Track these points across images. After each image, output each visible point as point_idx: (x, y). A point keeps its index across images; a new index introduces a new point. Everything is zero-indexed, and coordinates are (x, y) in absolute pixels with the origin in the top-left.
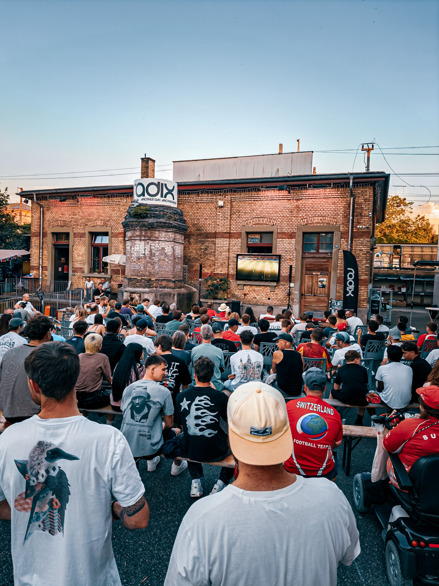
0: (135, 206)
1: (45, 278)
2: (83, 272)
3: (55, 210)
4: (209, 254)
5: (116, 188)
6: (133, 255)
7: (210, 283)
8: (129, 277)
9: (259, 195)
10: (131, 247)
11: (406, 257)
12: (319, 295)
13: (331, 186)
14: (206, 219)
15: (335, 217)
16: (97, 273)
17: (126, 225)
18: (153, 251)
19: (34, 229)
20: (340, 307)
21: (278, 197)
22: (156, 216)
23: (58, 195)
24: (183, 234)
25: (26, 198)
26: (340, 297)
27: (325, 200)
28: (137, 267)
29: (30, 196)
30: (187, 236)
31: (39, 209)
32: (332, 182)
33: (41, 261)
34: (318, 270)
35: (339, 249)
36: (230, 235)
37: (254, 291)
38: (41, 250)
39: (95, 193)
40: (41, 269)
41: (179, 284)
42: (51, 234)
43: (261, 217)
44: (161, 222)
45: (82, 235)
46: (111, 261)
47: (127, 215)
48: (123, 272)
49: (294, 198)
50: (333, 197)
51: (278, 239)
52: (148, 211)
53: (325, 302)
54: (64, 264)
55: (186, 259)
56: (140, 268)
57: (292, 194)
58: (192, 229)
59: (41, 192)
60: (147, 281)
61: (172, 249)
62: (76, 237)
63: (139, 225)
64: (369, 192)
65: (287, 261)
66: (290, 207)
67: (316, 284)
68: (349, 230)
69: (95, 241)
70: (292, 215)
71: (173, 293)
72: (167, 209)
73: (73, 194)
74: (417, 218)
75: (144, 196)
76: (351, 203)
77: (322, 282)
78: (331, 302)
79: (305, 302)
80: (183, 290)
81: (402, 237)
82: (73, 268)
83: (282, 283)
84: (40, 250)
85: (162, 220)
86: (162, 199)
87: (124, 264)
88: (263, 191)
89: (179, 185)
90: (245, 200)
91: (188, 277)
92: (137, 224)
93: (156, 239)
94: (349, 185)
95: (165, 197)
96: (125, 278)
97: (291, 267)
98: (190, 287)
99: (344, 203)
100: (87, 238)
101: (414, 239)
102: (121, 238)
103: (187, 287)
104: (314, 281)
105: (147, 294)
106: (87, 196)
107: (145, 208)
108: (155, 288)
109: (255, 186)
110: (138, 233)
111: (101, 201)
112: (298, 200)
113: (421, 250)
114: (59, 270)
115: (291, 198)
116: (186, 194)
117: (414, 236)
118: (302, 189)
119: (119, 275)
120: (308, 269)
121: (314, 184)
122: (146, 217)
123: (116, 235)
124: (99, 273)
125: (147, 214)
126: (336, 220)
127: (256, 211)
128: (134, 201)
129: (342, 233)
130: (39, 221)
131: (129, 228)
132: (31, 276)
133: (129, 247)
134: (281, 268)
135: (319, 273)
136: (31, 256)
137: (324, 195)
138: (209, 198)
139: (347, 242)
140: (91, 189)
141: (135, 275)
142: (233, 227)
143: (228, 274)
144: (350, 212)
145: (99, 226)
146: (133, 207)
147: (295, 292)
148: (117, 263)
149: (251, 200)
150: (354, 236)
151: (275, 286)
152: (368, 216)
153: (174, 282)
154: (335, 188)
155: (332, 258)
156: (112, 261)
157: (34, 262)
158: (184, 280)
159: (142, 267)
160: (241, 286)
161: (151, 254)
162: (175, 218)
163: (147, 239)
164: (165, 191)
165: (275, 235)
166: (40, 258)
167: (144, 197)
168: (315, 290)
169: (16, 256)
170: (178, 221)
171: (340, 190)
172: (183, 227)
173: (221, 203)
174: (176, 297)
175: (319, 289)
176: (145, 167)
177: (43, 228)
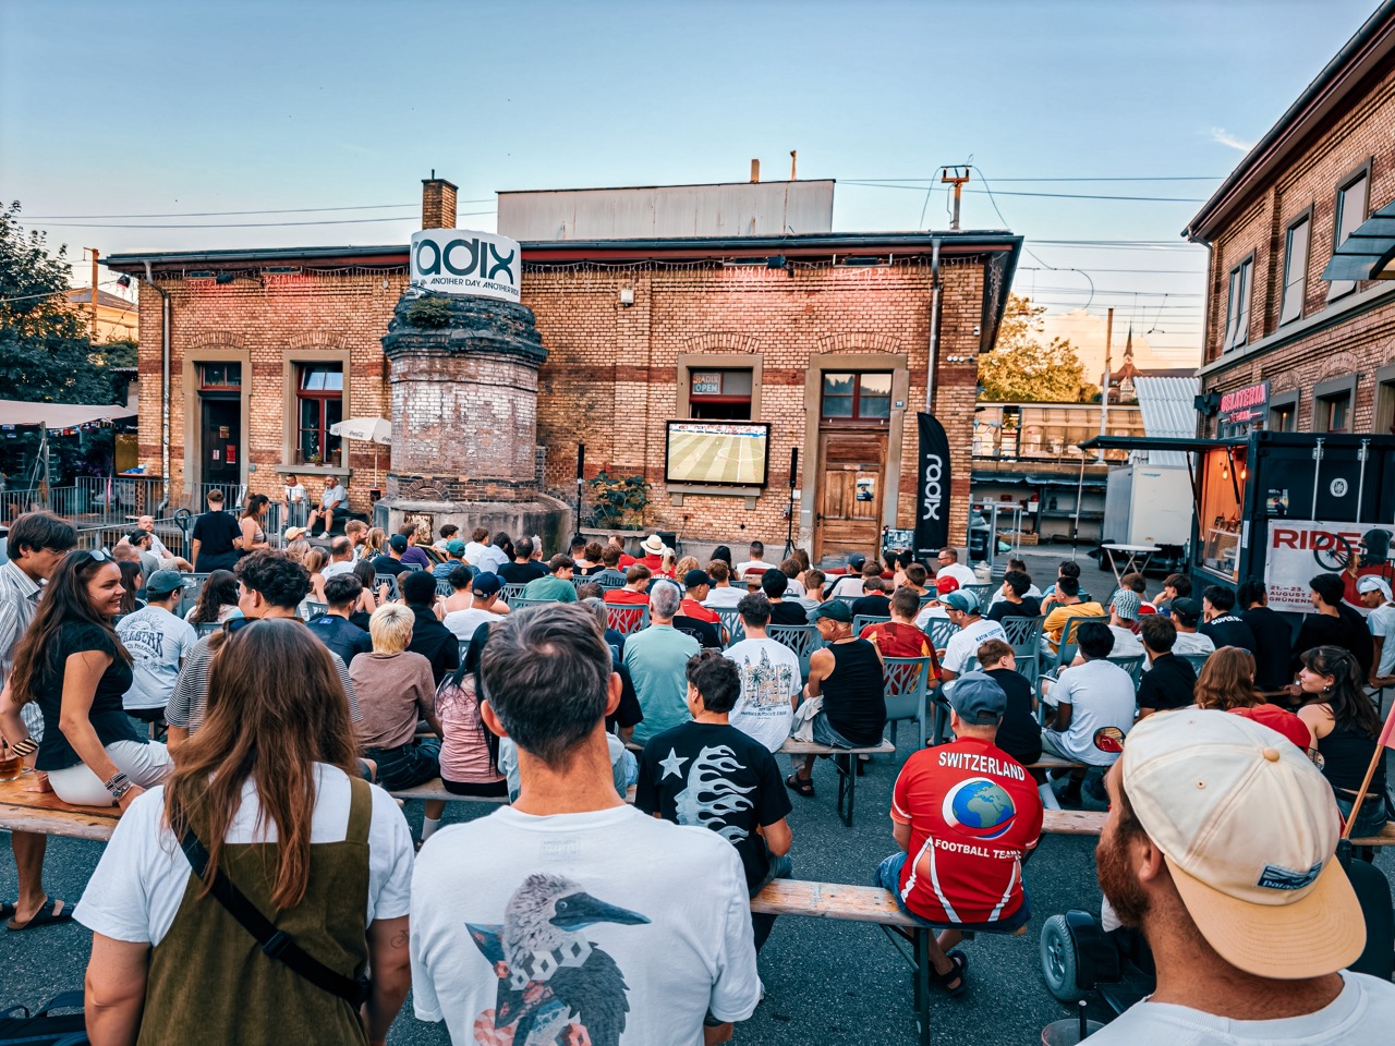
0: (417, 297)
1: (178, 478)
2: (278, 462)
3: (204, 304)
4: (599, 418)
5: (364, 252)
6: (413, 420)
7: (601, 490)
8: (402, 474)
9: (720, 280)
10: (406, 399)
11: (1030, 432)
12: (856, 518)
13: (888, 262)
14: (591, 334)
15: (896, 334)
16: (313, 465)
17: (393, 343)
18: (463, 410)
19: (148, 352)
20: (907, 544)
21: (765, 284)
22: (469, 324)
23: (212, 266)
24: (536, 369)
25: (124, 272)
26: (905, 521)
27: (874, 295)
28: (422, 449)
29: (134, 269)
30: (545, 376)
31: (159, 301)
32: (891, 251)
33: (166, 434)
34: (856, 460)
35: (905, 411)
36: (648, 374)
37: (709, 509)
38: (166, 407)
39: (308, 265)
40: (166, 453)
41: (527, 491)
42: (192, 365)
43: (724, 333)
44: (481, 339)
45: (275, 370)
46: (351, 433)
47: (394, 321)
48: (385, 462)
49: (802, 288)
50: (892, 287)
51: (764, 386)
52: (450, 310)
53: (872, 533)
54: (227, 441)
55: (544, 433)
56: (431, 451)
57: (798, 279)
58: (556, 359)
59: (164, 259)
60: (447, 483)
61: (509, 405)
62: (258, 374)
63: (428, 345)
64: (975, 276)
65: (785, 438)
66: (793, 309)
67: (850, 492)
68: (927, 365)
69: (306, 384)
70: (797, 330)
71: (514, 513)
72: (497, 307)
73: (250, 265)
74: (1052, 344)
75: (438, 272)
76: (935, 303)
77: (863, 486)
78: (887, 533)
79: (825, 533)
80: (536, 508)
81: (1019, 387)
82: (251, 451)
83: (772, 489)
84: (163, 406)
85: (483, 333)
86: (483, 281)
87: (386, 443)
88: (728, 268)
89: (526, 249)
90: (686, 289)
91: (547, 475)
92: (421, 343)
93: (470, 380)
94: (930, 261)
95: (492, 276)
96: (391, 475)
97: (795, 451)
98: (553, 499)
99: (918, 303)
100: (287, 377)
101: (1048, 392)
102: (376, 378)
103: (544, 499)
104: (847, 485)
105: (448, 516)
106: (287, 270)
107: (441, 302)
108: (470, 500)
109: (709, 257)
110: (423, 364)
111: (323, 285)
112: (810, 293)
113: (1063, 417)
114: (214, 458)
115: (795, 288)
116: (540, 271)
117: (1046, 384)
118: (820, 266)
119: (372, 470)
120: (832, 458)
121: (850, 255)
122: (446, 325)
123: (361, 371)
124: (320, 463)
125: (447, 318)
126: (898, 341)
127: (711, 318)
128: (415, 286)
129: (913, 373)
130: (160, 332)
131: (400, 352)
132: (141, 470)
133: (401, 400)
134: (771, 454)
135: (858, 467)
136: (139, 420)
137: (872, 282)
138: (598, 281)
139: (924, 392)
140: (299, 254)
141: (417, 470)
142: (656, 355)
143: (645, 468)
144: (930, 323)
145: (317, 348)
146: (410, 300)
147: (803, 511)
148: (367, 438)
149: (700, 289)
150: (940, 379)
151: (758, 497)
152: (972, 335)
153: (515, 486)
154: (898, 265)
155: (888, 431)
156: (354, 434)
157: (148, 435)
158: (535, 484)
159: (435, 450)
160: (675, 496)
161: (459, 417)
162: (516, 329)
163: (447, 379)
164: (491, 262)
165: (757, 375)
166: (163, 425)
167: (437, 276)
168: (848, 505)
169: (99, 420)
170: (524, 338)
171: (910, 271)
172: (536, 352)
173: (627, 296)
174: (520, 522)
175: (857, 503)
176: (433, 203)
177: (171, 349)
